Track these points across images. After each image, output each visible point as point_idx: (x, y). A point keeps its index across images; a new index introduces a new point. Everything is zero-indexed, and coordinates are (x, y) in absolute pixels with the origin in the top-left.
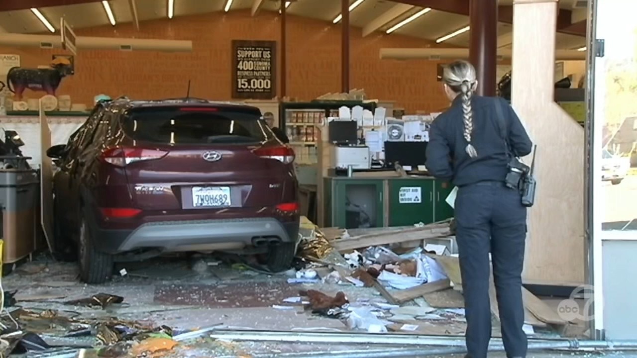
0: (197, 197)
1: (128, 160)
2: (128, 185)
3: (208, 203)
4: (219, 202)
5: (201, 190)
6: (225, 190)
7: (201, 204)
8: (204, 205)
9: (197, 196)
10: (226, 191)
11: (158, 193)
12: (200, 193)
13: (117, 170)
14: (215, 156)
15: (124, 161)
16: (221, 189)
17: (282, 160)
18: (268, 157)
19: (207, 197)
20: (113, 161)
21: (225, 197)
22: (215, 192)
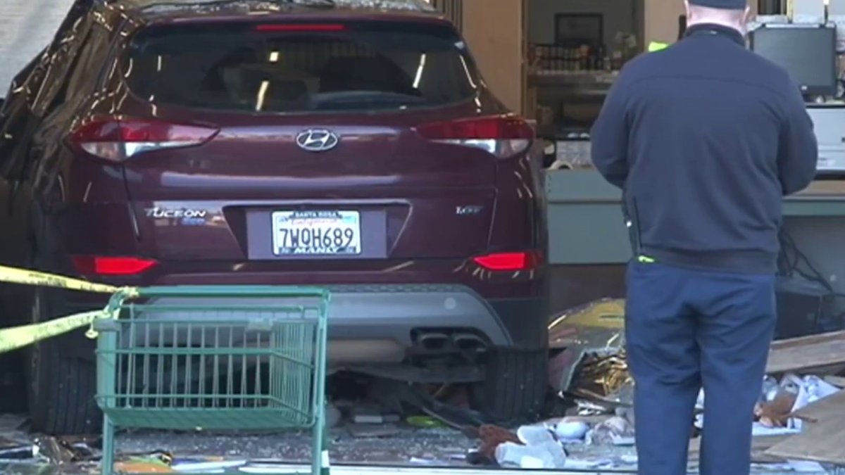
0: (284, 233)
1: (131, 148)
2: (129, 205)
3: (307, 249)
4: (333, 245)
5: (293, 217)
6: (348, 218)
7: (293, 249)
8: (298, 251)
9: (282, 230)
10: (350, 221)
11: (193, 222)
12: (288, 225)
13: (108, 169)
14: (324, 140)
15: (123, 150)
16: (340, 217)
17: (492, 149)
18: (458, 142)
19: (306, 234)
20: (99, 149)
21: (349, 233)
22: (324, 224)
